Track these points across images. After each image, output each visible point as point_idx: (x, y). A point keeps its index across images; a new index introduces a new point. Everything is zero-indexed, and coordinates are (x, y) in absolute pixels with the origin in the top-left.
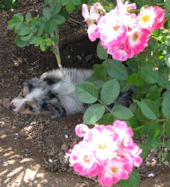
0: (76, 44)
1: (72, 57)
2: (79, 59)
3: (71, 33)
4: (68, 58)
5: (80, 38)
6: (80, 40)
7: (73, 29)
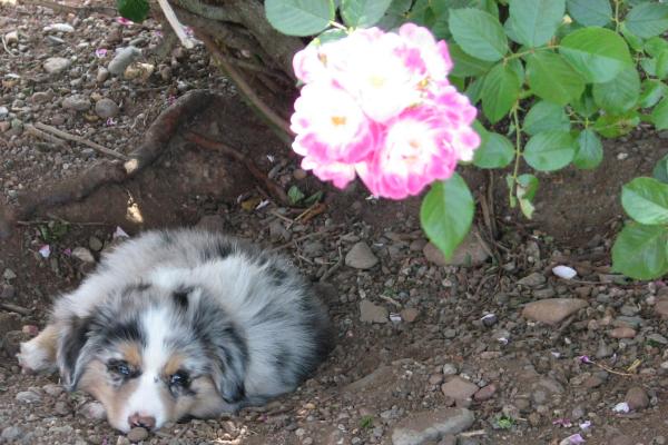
0: (68, 209)
1: (55, 253)
2: (82, 261)
3: (43, 172)
4: (41, 255)
5: (81, 187)
6: (79, 195)
7: (50, 159)
